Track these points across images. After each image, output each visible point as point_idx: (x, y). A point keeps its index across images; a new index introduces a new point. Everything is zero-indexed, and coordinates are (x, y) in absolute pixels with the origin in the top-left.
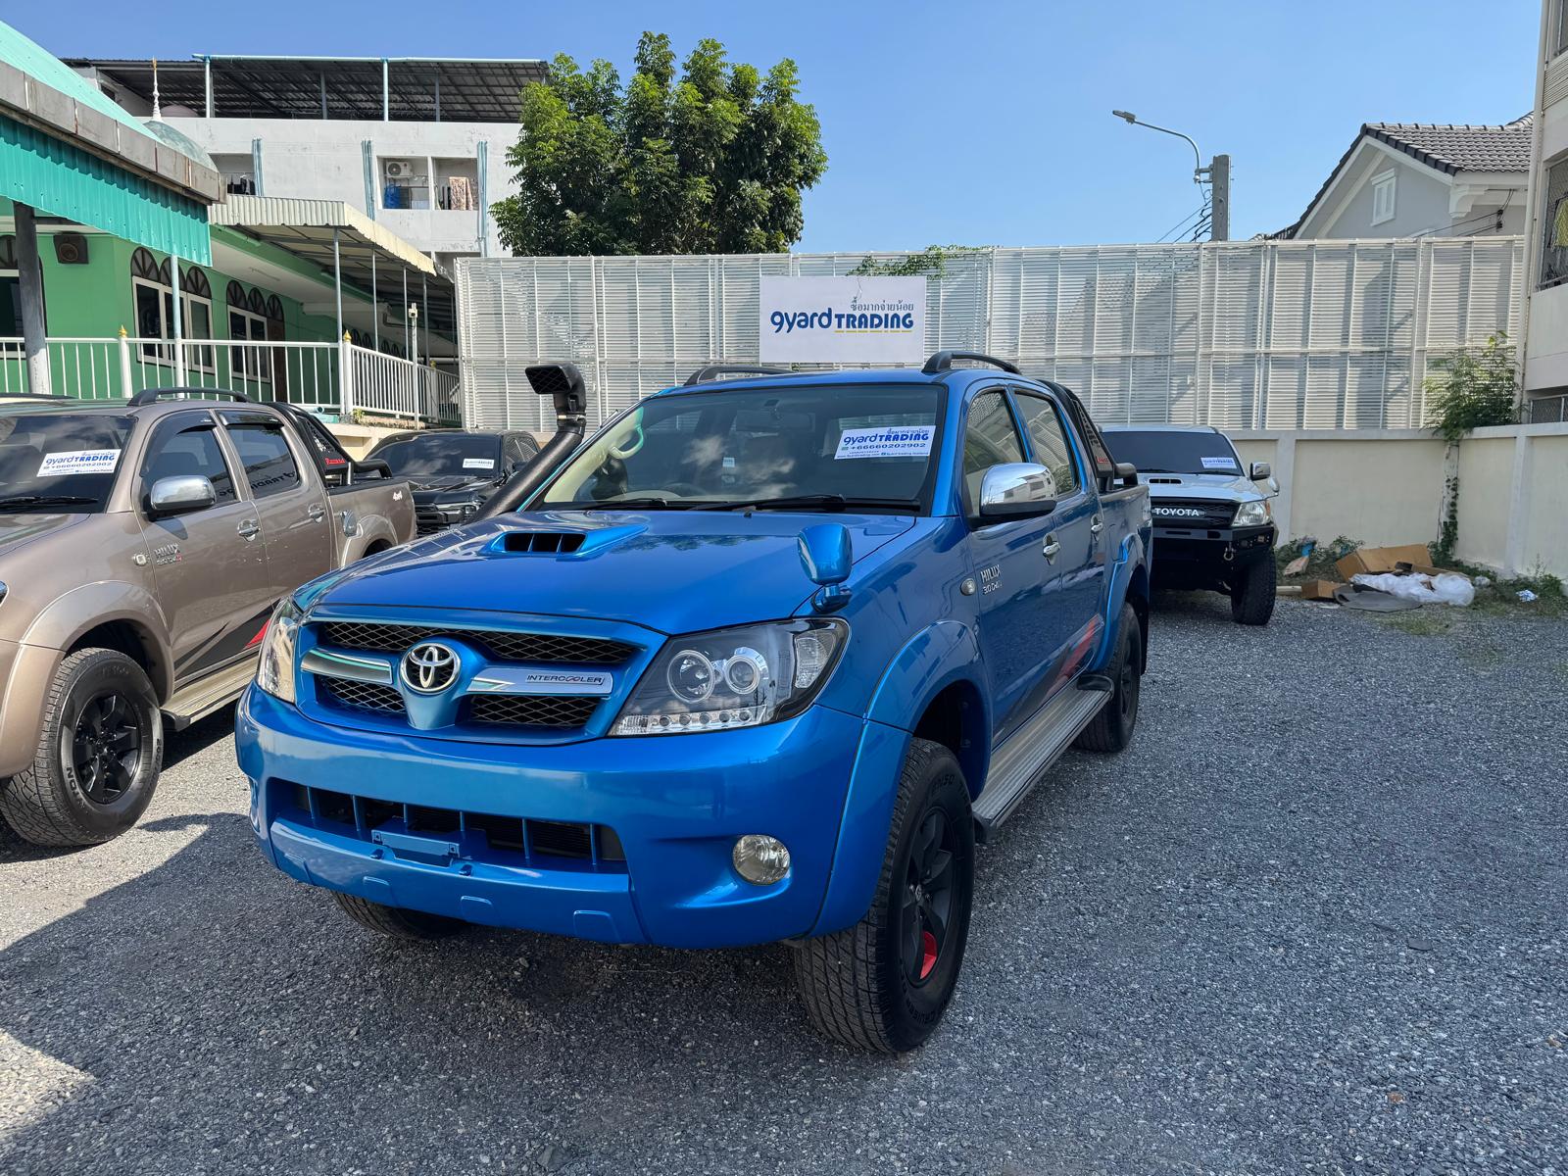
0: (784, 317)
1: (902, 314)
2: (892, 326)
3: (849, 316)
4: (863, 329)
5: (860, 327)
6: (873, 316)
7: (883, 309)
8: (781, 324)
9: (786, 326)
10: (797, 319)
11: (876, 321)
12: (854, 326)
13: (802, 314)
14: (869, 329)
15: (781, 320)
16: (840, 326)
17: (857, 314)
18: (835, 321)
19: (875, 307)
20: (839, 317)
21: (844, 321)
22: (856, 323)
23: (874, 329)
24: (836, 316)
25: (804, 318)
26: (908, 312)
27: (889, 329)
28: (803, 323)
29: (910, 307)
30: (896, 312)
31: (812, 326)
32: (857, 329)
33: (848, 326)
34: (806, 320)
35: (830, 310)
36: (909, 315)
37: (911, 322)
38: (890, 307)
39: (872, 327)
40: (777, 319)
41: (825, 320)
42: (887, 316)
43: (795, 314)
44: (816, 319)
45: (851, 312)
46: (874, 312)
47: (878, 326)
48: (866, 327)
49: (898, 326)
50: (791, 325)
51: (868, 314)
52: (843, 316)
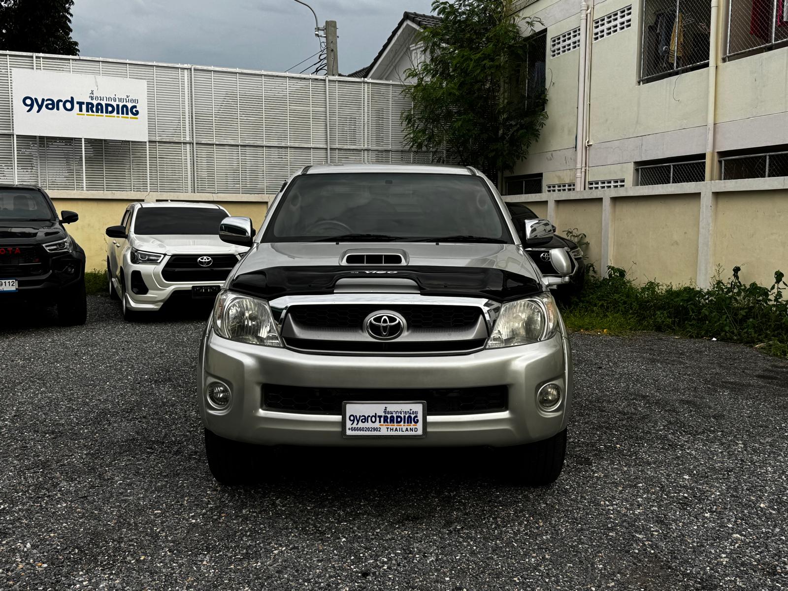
0: (34, 101)
1: (130, 105)
2: (123, 113)
3: (88, 104)
4: (100, 113)
5: (97, 112)
6: (107, 105)
7: (115, 101)
8: (32, 106)
9: (36, 107)
10: (45, 103)
11: (110, 109)
12: (93, 111)
13: (48, 100)
14: (104, 114)
15: (31, 103)
16: (81, 110)
17: (95, 102)
18: (77, 106)
19: (109, 99)
20: (80, 104)
21: (84, 107)
22: (94, 109)
23: (109, 114)
24: (78, 103)
25: (50, 102)
26: (134, 104)
27: (120, 115)
28: (50, 106)
29: (136, 101)
30: (125, 103)
31: (58, 109)
32: (95, 114)
33: (88, 111)
34: (53, 104)
35: (72, 98)
36: (135, 107)
37: (137, 113)
38: (120, 100)
39: (107, 112)
40: (28, 102)
41: (68, 105)
42: (118, 106)
43: (43, 100)
44: (61, 104)
45: (90, 101)
46: (108, 102)
47: (112, 112)
48: (102, 112)
49: (127, 114)
50: (40, 107)
51: (103, 103)
52: (83, 103)
